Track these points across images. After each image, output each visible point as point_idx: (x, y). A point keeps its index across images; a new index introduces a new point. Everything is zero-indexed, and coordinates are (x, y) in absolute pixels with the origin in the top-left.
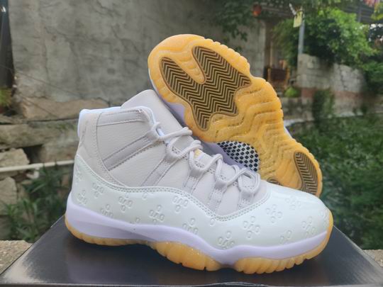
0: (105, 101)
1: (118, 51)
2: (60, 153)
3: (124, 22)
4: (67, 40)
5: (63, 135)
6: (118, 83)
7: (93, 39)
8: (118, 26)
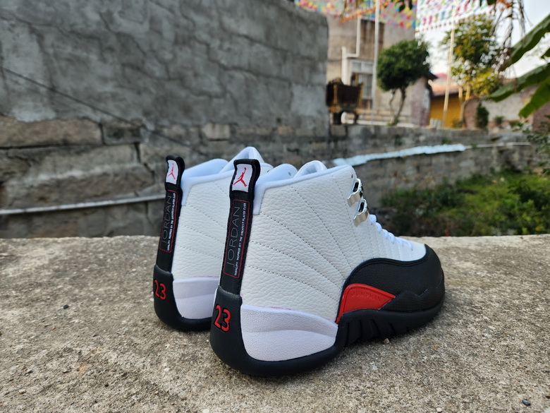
0: (95, 122)
1: (111, 49)
2: (28, 196)
3: (119, 8)
4: (32, 31)
5: (32, 169)
6: (114, 96)
7: (73, 32)
8: (110, 13)
